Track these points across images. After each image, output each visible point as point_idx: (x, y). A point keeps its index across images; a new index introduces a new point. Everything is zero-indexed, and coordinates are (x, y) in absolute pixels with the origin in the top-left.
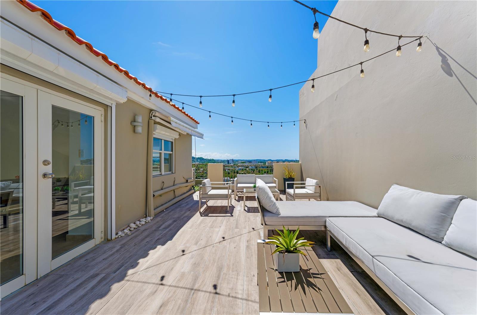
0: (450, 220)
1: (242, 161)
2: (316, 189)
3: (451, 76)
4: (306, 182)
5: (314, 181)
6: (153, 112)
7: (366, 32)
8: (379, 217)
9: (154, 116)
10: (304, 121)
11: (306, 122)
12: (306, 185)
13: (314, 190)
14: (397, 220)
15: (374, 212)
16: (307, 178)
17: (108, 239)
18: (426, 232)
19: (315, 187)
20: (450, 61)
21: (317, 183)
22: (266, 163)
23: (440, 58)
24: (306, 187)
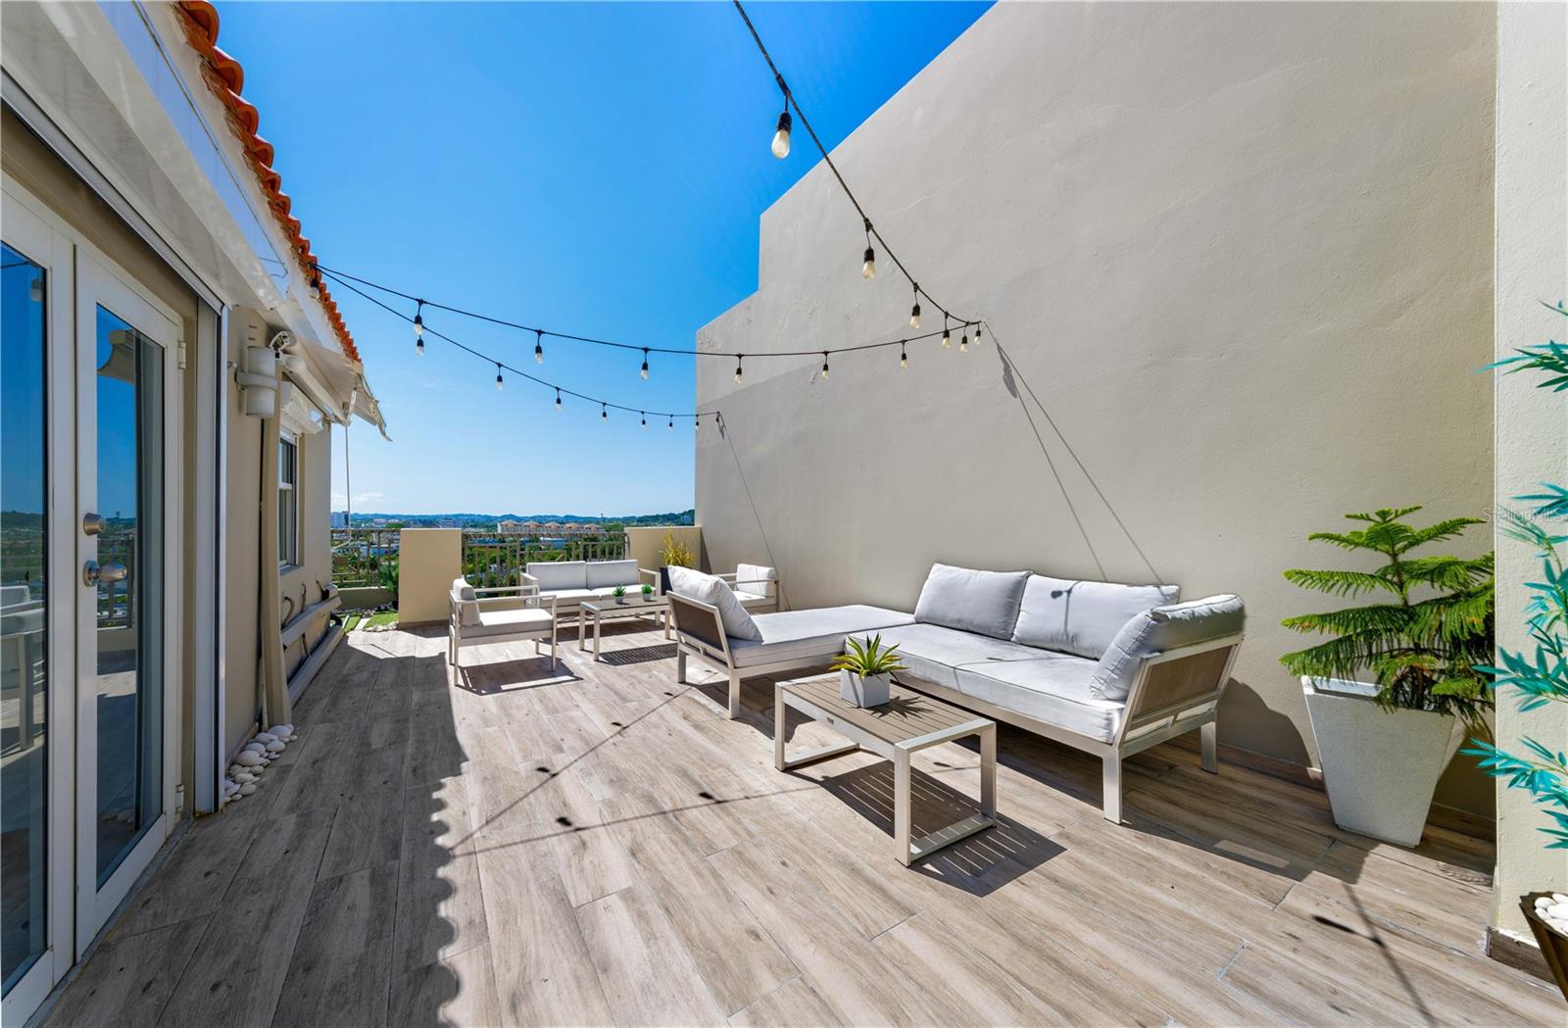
0: (1017, 607)
1: (392, 521)
2: (768, 588)
3: (1015, 396)
4: (737, 574)
5: (763, 571)
6: (285, 337)
7: (946, 317)
8: (918, 623)
9: (285, 352)
10: (716, 415)
11: (720, 419)
12: (738, 580)
13: (764, 593)
14: (952, 621)
15: (910, 618)
16: (741, 562)
17: (194, 813)
18: (993, 630)
19: (766, 583)
20: (1014, 373)
21: (770, 575)
22: (496, 526)
23: (1003, 365)
24: (739, 585)
